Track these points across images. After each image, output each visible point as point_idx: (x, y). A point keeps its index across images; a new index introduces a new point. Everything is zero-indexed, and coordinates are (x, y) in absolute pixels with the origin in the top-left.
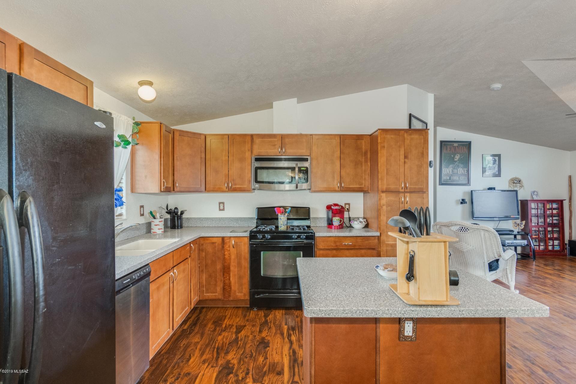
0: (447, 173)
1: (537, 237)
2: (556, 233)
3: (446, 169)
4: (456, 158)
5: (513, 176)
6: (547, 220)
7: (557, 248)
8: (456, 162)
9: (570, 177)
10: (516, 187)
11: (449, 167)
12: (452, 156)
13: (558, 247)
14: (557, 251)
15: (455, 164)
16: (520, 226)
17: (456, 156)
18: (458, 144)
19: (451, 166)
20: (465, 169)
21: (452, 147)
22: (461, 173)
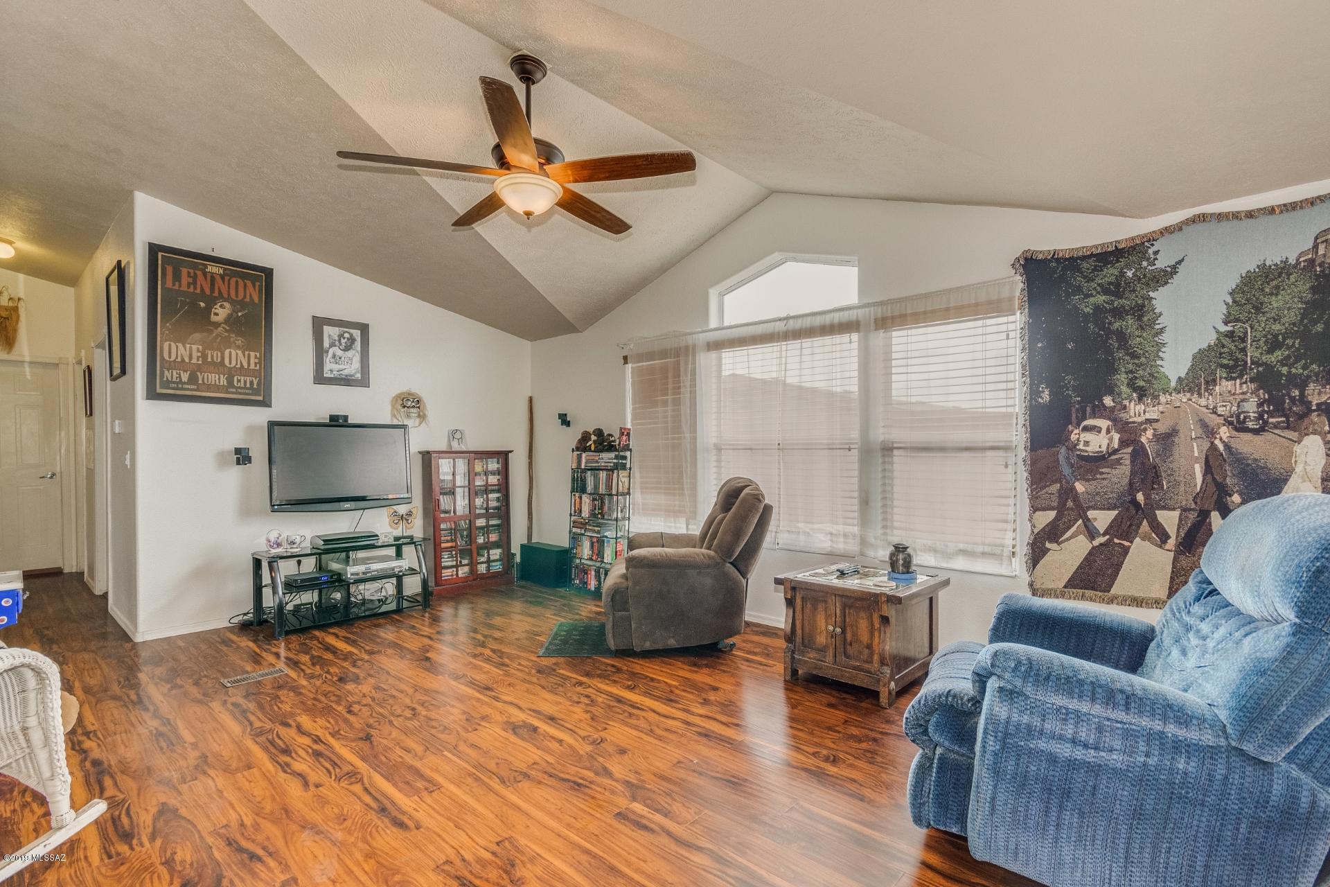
0: (179, 359)
1: (453, 544)
2: (495, 530)
3: (177, 347)
4: (216, 314)
5: (403, 388)
6: (475, 501)
7: (497, 567)
8: (217, 325)
9: (531, 400)
10: (408, 416)
11: (189, 341)
12: (202, 304)
13: (498, 563)
14: (497, 575)
15: (211, 332)
16: (404, 521)
17: (218, 306)
18: (225, 269)
19: (197, 336)
20: (252, 354)
21: (199, 273)
22: (238, 366)
